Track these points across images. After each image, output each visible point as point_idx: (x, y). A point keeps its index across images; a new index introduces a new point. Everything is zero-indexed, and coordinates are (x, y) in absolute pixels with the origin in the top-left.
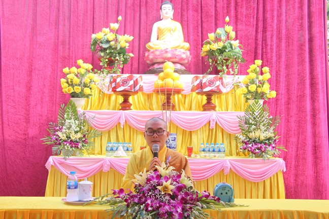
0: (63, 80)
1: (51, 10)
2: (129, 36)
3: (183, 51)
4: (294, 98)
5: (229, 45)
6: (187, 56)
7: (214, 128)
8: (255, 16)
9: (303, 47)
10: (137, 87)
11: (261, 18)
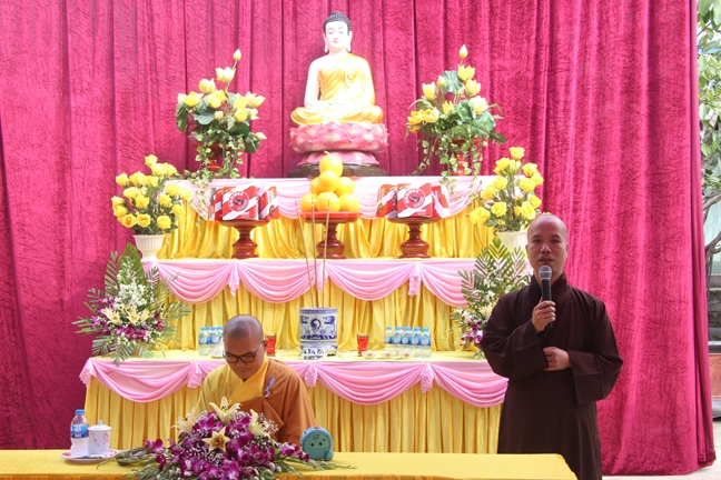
0: (116, 200)
1: (97, 38)
2: (254, 95)
3: (367, 125)
4: (612, 218)
5: (464, 109)
6: (376, 136)
7: (418, 294)
8: (533, 37)
9: (634, 105)
10: (266, 211)
11: (546, 41)
